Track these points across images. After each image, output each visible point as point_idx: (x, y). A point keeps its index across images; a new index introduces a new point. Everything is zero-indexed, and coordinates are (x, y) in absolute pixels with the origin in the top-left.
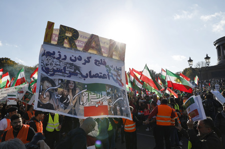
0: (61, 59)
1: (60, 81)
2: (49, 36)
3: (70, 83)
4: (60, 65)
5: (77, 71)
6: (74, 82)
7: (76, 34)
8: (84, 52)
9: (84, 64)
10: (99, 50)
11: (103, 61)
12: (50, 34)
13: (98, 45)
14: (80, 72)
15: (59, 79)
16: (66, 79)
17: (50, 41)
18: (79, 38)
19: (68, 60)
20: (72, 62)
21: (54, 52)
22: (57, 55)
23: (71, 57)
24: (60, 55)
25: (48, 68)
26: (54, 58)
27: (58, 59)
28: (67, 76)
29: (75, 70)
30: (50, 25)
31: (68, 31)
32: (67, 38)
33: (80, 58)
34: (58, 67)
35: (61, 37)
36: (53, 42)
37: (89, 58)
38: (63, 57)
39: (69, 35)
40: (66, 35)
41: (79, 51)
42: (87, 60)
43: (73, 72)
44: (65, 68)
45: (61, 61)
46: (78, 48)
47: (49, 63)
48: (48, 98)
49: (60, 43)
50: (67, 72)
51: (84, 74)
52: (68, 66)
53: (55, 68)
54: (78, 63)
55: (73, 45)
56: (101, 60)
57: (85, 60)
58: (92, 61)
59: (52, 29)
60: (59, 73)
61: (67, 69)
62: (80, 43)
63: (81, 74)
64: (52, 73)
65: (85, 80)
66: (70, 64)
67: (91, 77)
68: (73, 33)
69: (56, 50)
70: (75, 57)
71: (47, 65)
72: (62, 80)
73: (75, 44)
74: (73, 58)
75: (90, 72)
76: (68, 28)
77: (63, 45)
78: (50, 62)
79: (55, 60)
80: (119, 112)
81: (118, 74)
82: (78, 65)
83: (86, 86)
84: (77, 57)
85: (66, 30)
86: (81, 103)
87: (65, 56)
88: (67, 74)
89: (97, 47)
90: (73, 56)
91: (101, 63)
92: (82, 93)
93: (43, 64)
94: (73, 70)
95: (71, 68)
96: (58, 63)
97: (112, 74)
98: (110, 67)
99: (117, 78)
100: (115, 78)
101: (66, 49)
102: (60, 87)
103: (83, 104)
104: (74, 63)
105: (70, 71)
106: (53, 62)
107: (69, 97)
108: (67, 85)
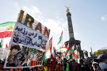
0: (24, 34)
1: (23, 47)
2: (21, 18)
5: (31, 42)
6: (28, 48)
7: (33, 20)
8: (35, 30)
9: (34, 37)
10: (41, 30)
12: (22, 17)
13: (41, 28)
16: (25, 46)
18: (34, 23)
19: (28, 35)
21: (22, 29)
22: (23, 31)
24: (25, 31)
25: (18, 38)
28: (26, 45)
29: (30, 41)
30: (22, 12)
31: (30, 18)
32: (29, 22)
33: (33, 35)
34: (23, 39)
35: (26, 20)
36: (22, 22)
37: (37, 34)
39: (29, 20)
41: (33, 29)
42: (36, 35)
44: (25, 39)
45: (25, 35)
47: (19, 35)
48: (13, 60)
49: (26, 23)
50: (26, 42)
51: (33, 43)
52: (27, 38)
53: (21, 39)
56: (41, 36)
57: (35, 35)
58: (38, 36)
60: (23, 43)
61: (26, 40)
62: (34, 25)
64: (20, 41)
65: (33, 46)
66: (28, 37)
67: (36, 45)
68: (32, 20)
69: (24, 27)
71: (18, 36)
73: (32, 26)
74: (30, 34)
75: (36, 42)
76: (30, 16)
77: (27, 25)
79: (22, 34)
81: (45, 44)
82: (32, 38)
83: (33, 50)
84: (32, 33)
85: (29, 17)
86: (30, 59)
87: (27, 32)
88: (26, 43)
89: (40, 29)
90: (30, 32)
91: (40, 38)
92: (31, 54)
93: (15, 36)
94: (29, 41)
95: (28, 40)
96: (23, 36)
97: (42, 44)
98: (43, 41)
99: (44, 46)
100: (43, 46)
101: (28, 27)
102: (22, 51)
103: (31, 59)
104: (30, 37)
105: (28, 41)
107: (25, 56)
108: (25, 49)
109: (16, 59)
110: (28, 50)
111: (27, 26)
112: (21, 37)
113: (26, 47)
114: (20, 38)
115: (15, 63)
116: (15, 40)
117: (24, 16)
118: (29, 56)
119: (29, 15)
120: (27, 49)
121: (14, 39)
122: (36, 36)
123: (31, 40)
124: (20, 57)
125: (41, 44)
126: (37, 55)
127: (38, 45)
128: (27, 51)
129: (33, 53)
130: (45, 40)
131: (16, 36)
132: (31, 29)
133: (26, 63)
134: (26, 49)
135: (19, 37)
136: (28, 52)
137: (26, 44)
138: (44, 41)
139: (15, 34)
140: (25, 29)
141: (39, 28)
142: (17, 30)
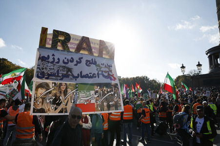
0: (54, 63)
1: (53, 85)
2: (44, 41)
3: (62, 85)
4: (54, 69)
5: (69, 73)
6: (66, 84)
7: (67, 37)
8: (76, 53)
9: (76, 65)
10: (90, 49)
11: (94, 60)
12: (45, 38)
14: (72, 73)
15: (53, 83)
17: (45, 45)
18: (71, 41)
19: (61, 63)
20: (64, 65)
21: (48, 56)
22: (51, 59)
23: (64, 60)
24: (54, 59)
25: (44, 72)
26: (48, 62)
27: (52, 62)
28: (60, 79)
29: (67, 72)
30: (44, 31)
31: (61, 35)
32: (60, 42)
33: (72, 60)
34: (52, 71)
35: (54, 41)
36: (47, 46)
38: (56, 60)
39: (61, 38)
40: (59, 38)
41: (72, 52)
42: (79, 61)
43: (65, 74)
44: (58, 71)
45: (55, 65)
46: (71, 50)
49: (54, 46)
50: (60, 75)
51: (76, 75)
52: (61, 68)
53: (49, 72)
54: (70, 65)
55: (65, 48)
56: (92, 59)
57: (77, 61)
58: (83, 60)
59: (46, 34)
60: (53, 77)
61: (60, 72)
62: (72, 45)
63: (73, 75)
64: (47, 76)
65: (76, 80)
66: (63, 67)
67: (82, 77)
68: (65, 37)
70: (68, 60)
72: (55, 83)
73: (67, 47)
74: (66, 61)
75: (81, 72)
76: (61, 32)
77: (57, 48)
78: (45, 66)
79: (49, 64)
80: (106, 108)
82: (70, 67)
83: (77, 86)
84: (69, 58)
85: (59, 34)
86: (73, 101)
87: (59, 59)
88: (60, 77)
89: (87, 48)
90: (66, 58)
91: (91, 62)
92: (73, 93)
93: (38, 69)
95: (63, 71)
96: (52, 67)
97: (102, 71)
98: (101, 66)
99: (109, 74)
100: (106, 74)
101: (60, 52)
102: (53, 90)
104: (67, 65)
105: (62, 74)
106: (47, 66)
107: (61, 98)
108: (60, 87)
109: (44, 102)
110: (66, 88)
111: (58, 50)
112: (48, 69)
115: (44, 108)
116: (39, 75)
117: (50, 34)
118: (69, 97)
119: (57, 31)
123: (70, 70)
124: (51, 100)
125: (100, 73)
127: (92, 75)
130: (105, 64)
132: (66, 53)
133: (66, 109)
134: (62, 87)
135: (44, 70)
136: (67, 91)
138: (103, 66)
139: (39, 67)
140: (53, 55)
142: (40, 60)
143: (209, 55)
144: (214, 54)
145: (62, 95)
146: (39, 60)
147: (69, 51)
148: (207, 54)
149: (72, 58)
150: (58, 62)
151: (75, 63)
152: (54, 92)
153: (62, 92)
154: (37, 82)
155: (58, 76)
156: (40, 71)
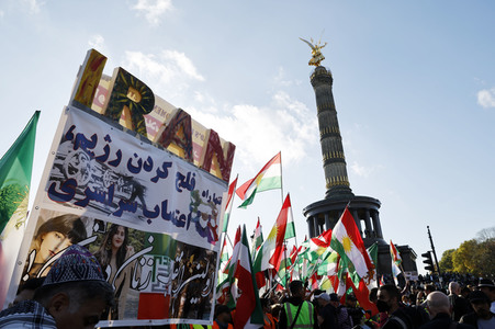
0: (106, 163)
1: (97, 227)
2: (90, 88)
3: (117, 232)
4: (101, 180)
5: (137, 200)
6: (126, 229)
7: (148, 100)
8: (159, 147)
9: (155, 180)
10: (188, 148)
11: (192, 176)
12: (93, 84)
13: (188, 136)
14: (142, 200)
15: (96, 221)
16: (111, 219)
17: (91, 104)
18: (152, 114)
19: (123, 168)
20: (130, 174)
21: (95, 137)
22: (99, 150)
23: (131, 160)
24: (107, 149)
25: (73, 182)
26: (92, 155)
27: (101, 159)
28: (114, 214)
29: (133, 196)
30: (96, 61)
31: (134, 87)
32: (128, 106)
33: (148, 168)
34: (98, 184)
35: (116, 98)
37: (167, 165)
38: (113, 157)
39: (132, 98)
40: (129, 96)
41: (150, 142)
42: (162, 170)
43: (127, 201)
44: (111, 189)
45: (107, 168)
46: (151, 138)
47: (78, 167)
49: (111, 115)
50: (116, 200)
51: (151, 208)
52: (121, 182)
53: (91, 186)
54: (144, 177)
55: (138, 128)
56: (189, 174)
57: (158, 170)
58: (173, 172)
59: (99, 74)
60: (99, 204)
61: (116, 193)
62: (154, 123)
63: (144, 207)
64: (83, 197)
65: (149, 222)
66: (126, 178)
67: (167, 217)
68: (142, 96)
69: (103, 129)
70: (140, 162)
71: (72, 170)
72: (101, 223)
73: (143, 125)
74: (135, 163)
75: (165, 203)
76: (136, 79)
77: (118, 120)
78: (83, 165)
79: (94, 163)
81: (213, 212)
82: (142, 183)
83: (151, 239)
84: (144, 159)
85: (130, 85)
86: (135, 284)
87: (119, 154)
88: (115, 206)
89: (184, 142)
90: (136, 155)
91: (185, 182)
92: (139, 259)
93: (57, 170)
94: (128, 197)
95: (125, 191)
96: (98, 174)
97: (199, 213)
98: (201, 197)
99: (209, 224)
100: (204, 224)
101: (124, 132)
102: (93, 243)
103: (139, 286)
104: (135, 176)
105: (122, 198)
106: (88, 166)
107: (108, 270)
110: (126, 242)
111: (121, 128)
112: (90, 178)
113: (115, 227)
114: (81, 181)
116: (58, 189)
117: (108, 79)
118: (128, 271)
119: (128, 75)
120: (119, 238)
121: (54, 184)
122: (163, 174)
123: (139, 191)
125: (194, 215)
126: (177, 265)
127: (179, 216)
128: (118, 245)
129: (147, 257)
130: (211, 194)
131: (62, 171)
132: (137, 140)
134: (116, 236)
137: (113, 209)
138: (205, 200)
139: (60, 162)
140: (108, 138)
141: (179, 134)
142: (69, 143)
143: (308, 216)
144: (316, 215)
145: (113, 262)
146: (62, 141)
147: (145, 139)
148: (305, 215)
149: (150, 159)
150: (115, 163)
151: (153, 173)
152: (96, 249)
153: (114, 252)
154: (44, 211)
155: (110, 203)
156: (61, 176)
